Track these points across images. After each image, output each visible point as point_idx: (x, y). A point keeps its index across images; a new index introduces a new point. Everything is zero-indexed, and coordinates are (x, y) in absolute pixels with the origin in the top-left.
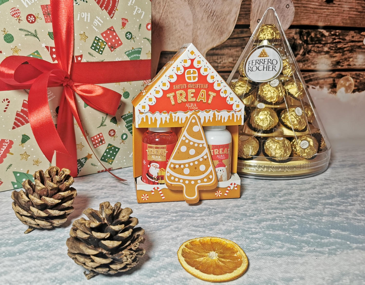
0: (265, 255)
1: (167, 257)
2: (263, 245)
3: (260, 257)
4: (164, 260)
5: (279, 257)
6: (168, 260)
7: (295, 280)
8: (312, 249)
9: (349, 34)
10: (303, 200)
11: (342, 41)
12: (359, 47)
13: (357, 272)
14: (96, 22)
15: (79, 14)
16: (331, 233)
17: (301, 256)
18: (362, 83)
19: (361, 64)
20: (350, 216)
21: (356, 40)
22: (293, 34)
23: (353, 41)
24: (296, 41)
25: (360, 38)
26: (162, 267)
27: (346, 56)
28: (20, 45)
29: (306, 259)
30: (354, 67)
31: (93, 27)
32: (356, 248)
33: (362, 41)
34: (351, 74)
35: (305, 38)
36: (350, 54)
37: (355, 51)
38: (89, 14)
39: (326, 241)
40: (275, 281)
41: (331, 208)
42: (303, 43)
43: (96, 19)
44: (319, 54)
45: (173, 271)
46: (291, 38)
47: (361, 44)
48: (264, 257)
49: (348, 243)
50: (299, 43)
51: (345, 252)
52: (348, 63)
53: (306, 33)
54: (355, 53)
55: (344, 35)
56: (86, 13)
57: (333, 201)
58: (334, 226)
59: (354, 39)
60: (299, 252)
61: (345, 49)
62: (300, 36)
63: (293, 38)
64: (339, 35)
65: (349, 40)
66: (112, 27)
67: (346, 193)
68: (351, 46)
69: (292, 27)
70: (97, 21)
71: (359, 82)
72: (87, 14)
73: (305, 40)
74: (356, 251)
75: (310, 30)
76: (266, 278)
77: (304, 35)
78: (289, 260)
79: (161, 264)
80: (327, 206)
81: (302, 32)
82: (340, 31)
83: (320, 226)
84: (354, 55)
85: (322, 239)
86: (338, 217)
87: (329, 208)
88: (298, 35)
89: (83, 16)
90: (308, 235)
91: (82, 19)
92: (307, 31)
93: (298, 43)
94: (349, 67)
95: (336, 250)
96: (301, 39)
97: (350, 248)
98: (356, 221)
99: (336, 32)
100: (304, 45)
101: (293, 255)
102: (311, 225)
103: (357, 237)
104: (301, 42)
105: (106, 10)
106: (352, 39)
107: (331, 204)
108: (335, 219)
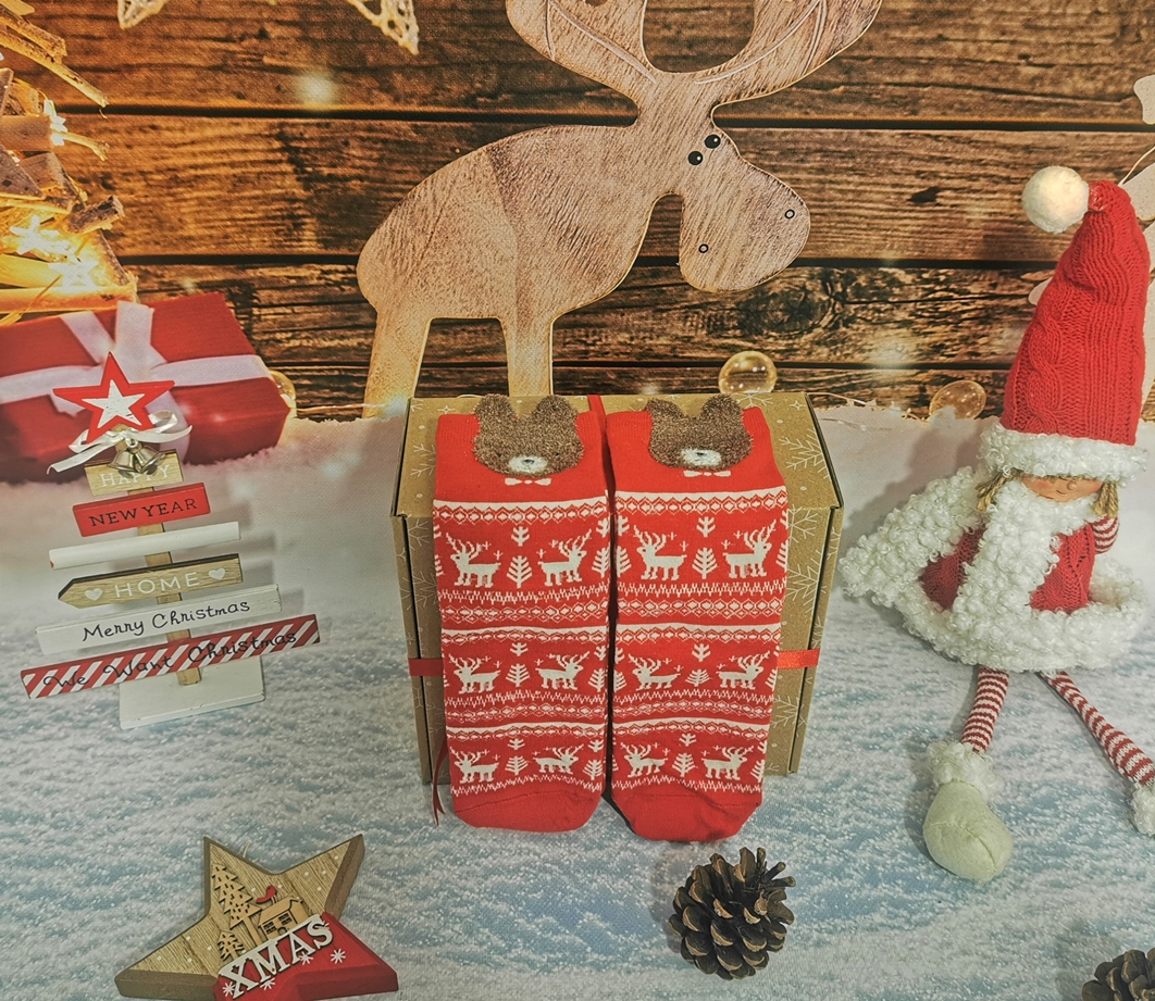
9: (981, 278)
12: (1014, 310)
21: (1005, 293)
22: (802, 279)
23: (992, 297)
24: (810, 296)
25: (1019, 287)
27: (966, 333)
30: (991, 358)
33: (1027, 296)
34: (977, 376)
35: (839, 289)
36: (981, 327)
37: (997, 319)
42: (832, 301)
44: (879, 327)
46: (798, 289)
47: (1021, 302)
50: (820, 299)
52: (970, 349)
53: (842, 275)
54: (995, 325)
55: (965, 280)
59: (997, 291)
61: (965, 316)
62: (824, 284)
63: (803, 288)
64: (947, 282)
65: (981, 293)
68: (985, 308)
69: (798, 263)
73: (838, 293)
75: (854, 271)
77: (836, 282)
81: (831, 273)
82: (951, 272)
84: (995, 330)
88: (819, 281)
92: (844, 272)
93: (816, 300)
94: (974, 358)
96: (825, 291)
99: (938, 274)
100: (834, 305)
104: (825, 298)
106: (992, 292)
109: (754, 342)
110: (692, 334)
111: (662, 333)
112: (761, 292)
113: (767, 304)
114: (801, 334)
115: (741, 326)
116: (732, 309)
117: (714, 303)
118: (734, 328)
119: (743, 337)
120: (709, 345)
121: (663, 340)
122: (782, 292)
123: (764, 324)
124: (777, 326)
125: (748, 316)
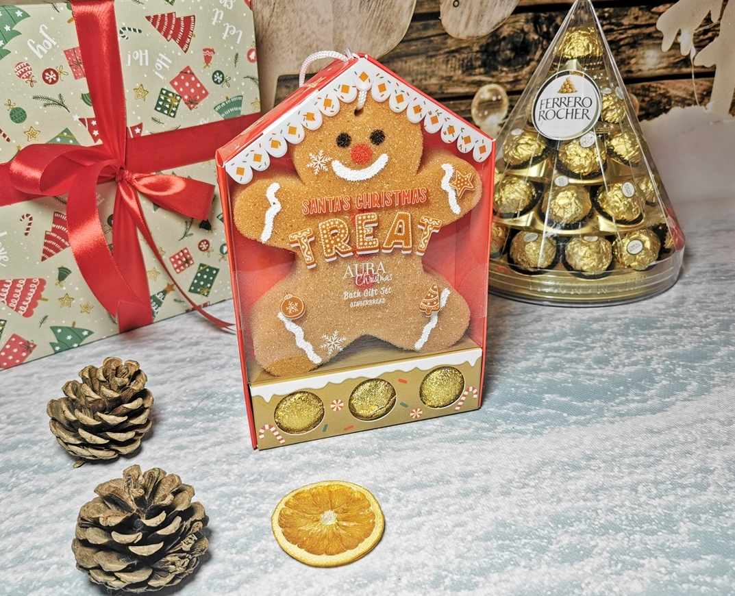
0: (442, 441)
1: (303, 454)
2: (441, 426)
3: (434, 444)
4: (298, 458)
5: (460, 443)
6: (304, 458)
7: (476, 474)
8: (510, 427)
9: (629, 13)
10: (516, 345)
11: (616, 28)
12: (649, 36)
13: (565, 460)
14: (159, 64)
15: (129, 56)
16: (544, 401)
17: (492, 439)
18: (654, 103)
19: (653, 67)
20: (581, 368)
21: (643, 23)
22: (521, 23)
23: (636, 27)
24: (527, 37)
25: (651, 18)
26: (295, 469)
27: (624, 56)
28: (37, 123)
29: (498, 442)
30: (640, 73)
31: (156, 73)
32: (574, 423)
33: (655, 24)
34: (632, 88)
35: (545, 29)
36: (631, 51)
37: (640, 44)
38: (146, 51)
39: (533, 413)
40: (449, 478)
41: (555, 357)
42: (541, 39)
43: (160, 58)
45: (311, 473)
46: (519, 31)
47: (652, 29)
48: (440, 444)
49: (565, 415)
50: (533, 39)
51: (557, 430)
52: (627, 68)
53: (546, 18)
54: (640, 48)
55: (620, 16)
56: (141, 51)
57: (562, 343)
58: (552, 387)
59: (639, 22)
60: (490, 434)
61: (622, 43)
62: (535, 26)
63: (522, 30)
64: (610, 17)
65: (630, 24)
66: (188, 68)
67: (586, 327)
68: (633, 36)
69: (518, 10)
70: (160, 61)
71: (648, 102)
72: (144, 52)
73: (544, 32)
74: (573, 426)
75: (553, 14)
76: (438, 474)
77: (543, 24)
78: (474, 447)
79: (294, 464)
80: (550, 354)
81: (539, 17)
82: (611, 10)
83: (530, 390)
84: (640, 52)
85: (528, 410)
86: (562, 372)
87: (552, 356)
88: (532, 24)
89: (137, 57)
90: (510, 405)
91: (136, 62)
92: (547, 15)
93: (531, 40)
94: (629, 75)
95: (543, 427)
96: (536, 31)
97: (565, 423)
98: (588, 377)
99: (604, 12)
100: (543, 41)
101: (480, 438)
102: (517, 388)
103: (581, 404)
104: (536, 37)
105: (175, 40)
106: (635, 23)
107: (557, 350)
108: (556, 376)
109: (493, 76)
110: (452, 74)
111: (433, 75)
112: (495, 36)
113: (500, 44)
114: (523, 67)
115: (484, 65)
116: (477, 52)
117: (466, 48)
118: (480, 67)
119: (486, 73)
120: (464, 82)
121: (434, 81)
122: (509, 34)
123: (498, 62)
124: (507, 63)
125: (488, 56)
